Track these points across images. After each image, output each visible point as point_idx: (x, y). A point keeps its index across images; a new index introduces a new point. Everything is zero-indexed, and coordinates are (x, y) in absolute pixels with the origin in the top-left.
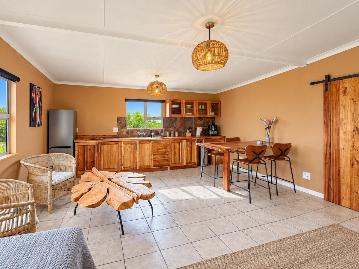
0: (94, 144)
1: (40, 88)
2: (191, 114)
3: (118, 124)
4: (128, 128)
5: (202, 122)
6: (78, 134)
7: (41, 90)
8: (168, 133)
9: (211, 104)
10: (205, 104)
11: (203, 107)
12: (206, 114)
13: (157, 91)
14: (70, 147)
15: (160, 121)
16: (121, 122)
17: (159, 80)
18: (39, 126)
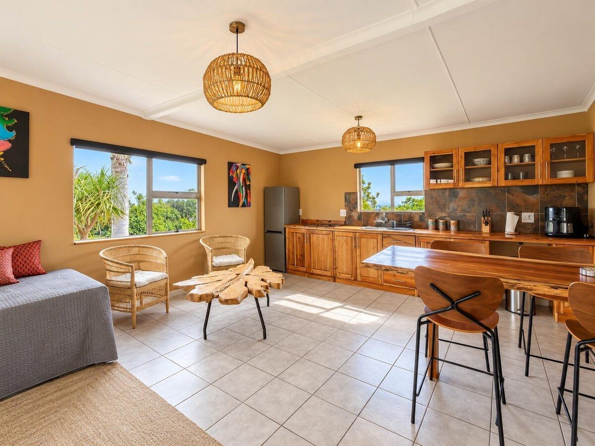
0: (303, 231)
1: (246, 165)
2: (484, 179)
3: (346, 204)
4: (360, 209)
5: (533, 198)
6: (302, 218)
7: (247, 166)
8: (430, 222)
9: (552, 146)
10: (531, 150)
11: (527, 158)
12: (533, 177)
13: (359, 144)
14: (281, 232)
15: (421, 198)
16: (350, 201)
17: (363, 123)
18: (244, 205)
